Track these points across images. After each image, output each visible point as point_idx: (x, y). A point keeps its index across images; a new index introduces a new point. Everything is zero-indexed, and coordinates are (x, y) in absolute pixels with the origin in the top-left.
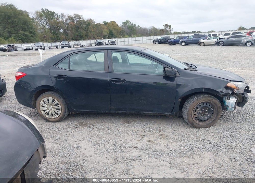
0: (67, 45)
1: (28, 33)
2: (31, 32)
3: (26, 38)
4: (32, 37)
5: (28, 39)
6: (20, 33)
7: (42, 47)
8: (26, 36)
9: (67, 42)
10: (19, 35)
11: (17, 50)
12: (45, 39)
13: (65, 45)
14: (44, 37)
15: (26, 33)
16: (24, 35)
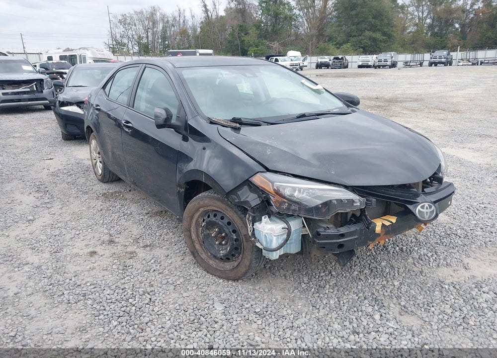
0: (443, 60)
1: (378, 35)
2: (384, 34)
3: (373, 44)
4: (384, 42)
5: (375, 47)
6: (364, 36)
7: (388, 63)
8: (374, 40)
9: (445, 53)
10: (362, 40)
11: (346, 67)
12: (414, 45)
13: (437, 60)
14: (413, 43)
15: (374, 35)
16: (370, 38)
